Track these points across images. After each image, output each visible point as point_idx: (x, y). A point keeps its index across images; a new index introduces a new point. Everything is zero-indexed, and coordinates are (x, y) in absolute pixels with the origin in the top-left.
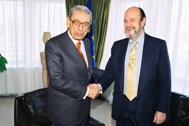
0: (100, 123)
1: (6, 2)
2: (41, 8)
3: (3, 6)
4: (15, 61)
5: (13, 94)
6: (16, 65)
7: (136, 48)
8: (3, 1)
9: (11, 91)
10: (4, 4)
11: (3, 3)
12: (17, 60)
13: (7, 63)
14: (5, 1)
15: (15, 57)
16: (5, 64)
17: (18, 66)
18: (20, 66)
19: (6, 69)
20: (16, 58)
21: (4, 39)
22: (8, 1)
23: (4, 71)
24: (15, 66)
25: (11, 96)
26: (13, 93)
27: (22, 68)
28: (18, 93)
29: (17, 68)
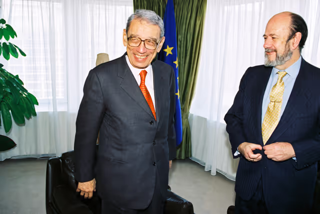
0: (185, 201)
1: (35, 3)
2: (92, 14)
3: (30, 9)
4: (51, 101)
5: (47, 155)
6: (52, 108)
7: (283, 83)
8: (30, 2)
9: (44, 150)
10: (32, 6)
11: (30, 4)
12: (54, 100)
13: (37, 104)
14: (33, 2)
15: (51, 94)
16: (35, 105)
17: (56, 109)
18: (60, 109)
19: (35, 114)
20: (53, 95)
21: (32, 65)
22: (39, 3)
23: (32, 117)
24: (51, 110)
25: (44, 158)
26: (47, 153)
27: (63, 113)
28: (55, 153)
29: (54, 112)
